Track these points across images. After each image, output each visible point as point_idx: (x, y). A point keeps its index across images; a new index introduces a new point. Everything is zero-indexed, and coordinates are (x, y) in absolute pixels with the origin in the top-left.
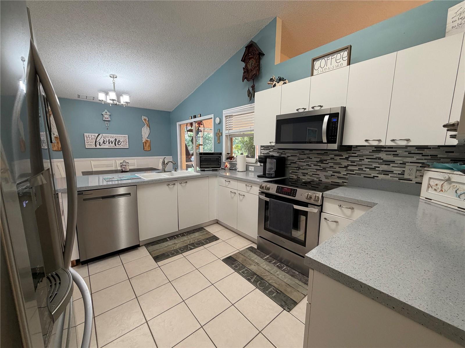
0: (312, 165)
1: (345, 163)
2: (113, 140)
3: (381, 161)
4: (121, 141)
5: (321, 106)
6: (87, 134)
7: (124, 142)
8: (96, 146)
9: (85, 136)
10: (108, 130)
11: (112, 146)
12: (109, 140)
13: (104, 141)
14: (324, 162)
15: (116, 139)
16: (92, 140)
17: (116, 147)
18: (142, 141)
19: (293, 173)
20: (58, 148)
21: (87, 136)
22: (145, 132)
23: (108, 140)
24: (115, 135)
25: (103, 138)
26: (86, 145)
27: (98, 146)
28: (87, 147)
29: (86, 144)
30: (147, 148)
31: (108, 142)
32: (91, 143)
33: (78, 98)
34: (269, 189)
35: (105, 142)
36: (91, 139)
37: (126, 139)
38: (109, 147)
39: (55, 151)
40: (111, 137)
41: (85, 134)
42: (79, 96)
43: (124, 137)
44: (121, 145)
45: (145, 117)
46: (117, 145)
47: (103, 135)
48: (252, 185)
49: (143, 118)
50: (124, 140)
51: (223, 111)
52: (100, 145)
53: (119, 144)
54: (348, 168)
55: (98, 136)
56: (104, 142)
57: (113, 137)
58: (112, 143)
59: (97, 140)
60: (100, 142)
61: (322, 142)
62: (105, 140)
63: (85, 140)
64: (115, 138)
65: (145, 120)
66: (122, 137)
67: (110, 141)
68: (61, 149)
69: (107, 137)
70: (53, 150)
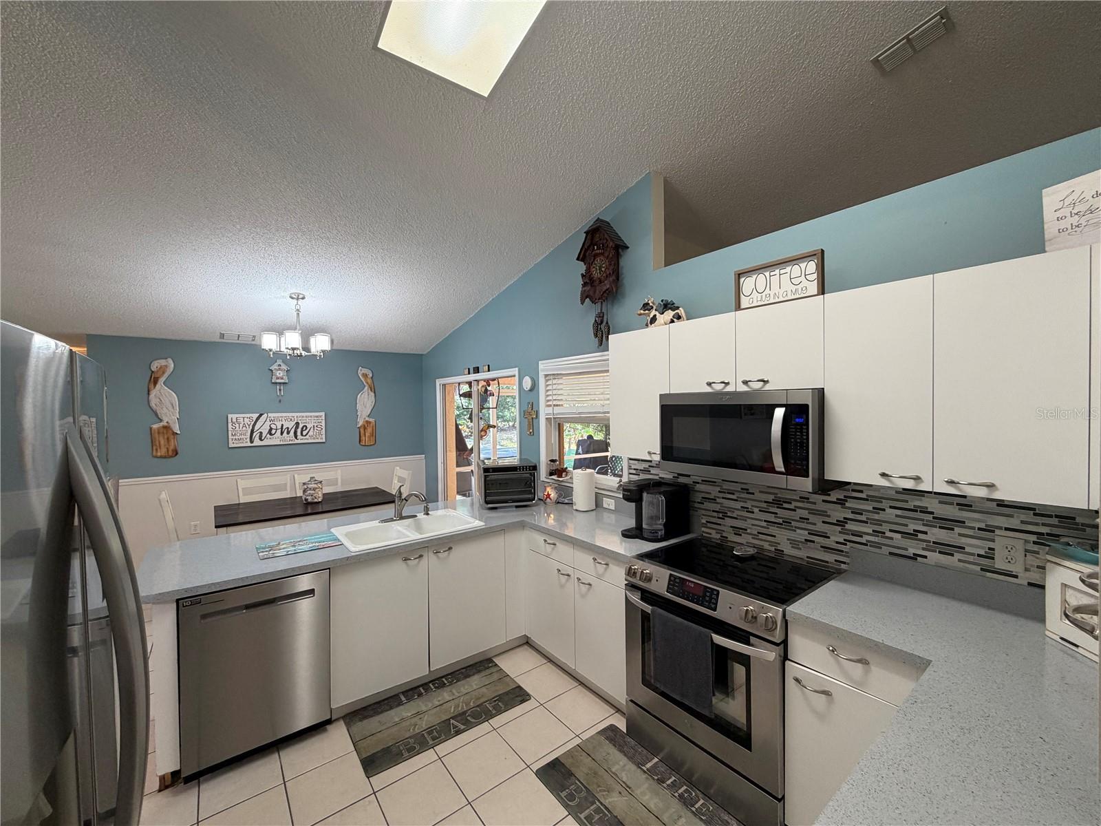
0: (756, 510)
1: (838, 514)
2: (291, 424)
3: (930, 517)
4: (309, 426)
5: (765, 382)
6: (234, 416)
7: (316, 428)
8: (252, 442)
9: (230, 421)
10: (281, 405)
11: (289, 438)
12: (282, 425)
13: (271, 429)
14: (786, 505)
15: (297, 424)
16: (244, 428)
17: (296, 441)
18: (357, 423)
19: (709, 525)
20: (168, 451)
21: (234, 420)
22: (365, 403)
23: (279, 427)
24: (295, 415)
25: (268, 423)
26: (230, 440)
27: (257, 442)
28: (231, 445)
29: (230, 437)
30: (366, 439)
31: (279, 431)
32: (241, 435)
33: (220, 338)
34: (648, 579)
35: (273, 432)
36: (241, 425)
37: (321, 422)
38: (282, 443)
39: (161, 457)
40: (286, 419)
41: (230, 416)
42: (222, 336)
43: (317, 417)
44: (307, 437)
45: (365, 371)
46: (299, 436)
47: (270, 415)
48: (608, 560)
49: (361, 371)
50: (315, 425)
51: (540, 362)
52: (261, 439)
53: (304, 433)
54: (848, 526)
55: (258, 419)
56: (270, 432)
57: (291, 420)
58: (288, 433)
59: (256, 428)
60: (261, 433)
61: (772, 470)
62: (273, 426)
63: (230, 429)
64: (296, 421)
65: (365, 376)
66: (311, 417)
67: (284, 428)
68: (176, 453)
69: (278, 419)
70: (156, 457)
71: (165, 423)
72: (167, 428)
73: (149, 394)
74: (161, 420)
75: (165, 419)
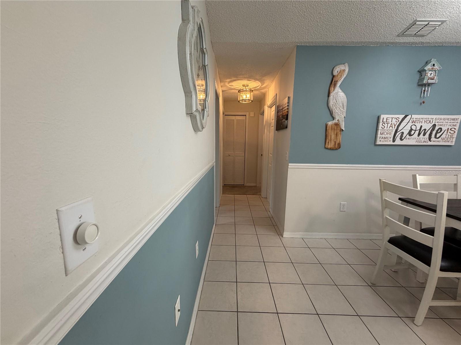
2: (427, 126)
4: (444, 128)
6: (385, 117)
7: (449, 131)
8: (394, 141)
9: (381, 120)
11: (423, 140)
12: (421, 126)
13: (411, 130)
15: (434, 126)
16: (391, 128)
17: (430, 143)
20: (335, 144)
21: (385, 120)
23: (418, 128)
24: (434, 117)
25: (410, 124)
26: (378, 138)
27: (398, 142)
28: (378, 143)
29: (379, 135)
31: (417, 132)
32: (387, 134)
35: (413, 132)
36: (389, 125)
37: (455, 125)
38: (417, 144)
39: (330, 149)
40: (426, 121)
41: (382, 116)
43: (453, 119)
44: (440, 139)
46: (433, 139)
47: (413, 116)
50: (450, 128)
52: (401, 139)
53: (438, 135)
55: (403, 119)
56: (410, 134)
57: (430, 122)
58: (424, 135)
59: (400, 128)
60: (403, 133)
62: (414, 128)
63: (380, 128)
64: (433, 123)
66: (448, 119)
67: (422, 129)
68: (339, 146)
69: (419, 121)
70: (327, 149)
71: (335, 121)
72: (337, 125)
73: (329, 96)
74: (334, 118)
75: (337, 118)
